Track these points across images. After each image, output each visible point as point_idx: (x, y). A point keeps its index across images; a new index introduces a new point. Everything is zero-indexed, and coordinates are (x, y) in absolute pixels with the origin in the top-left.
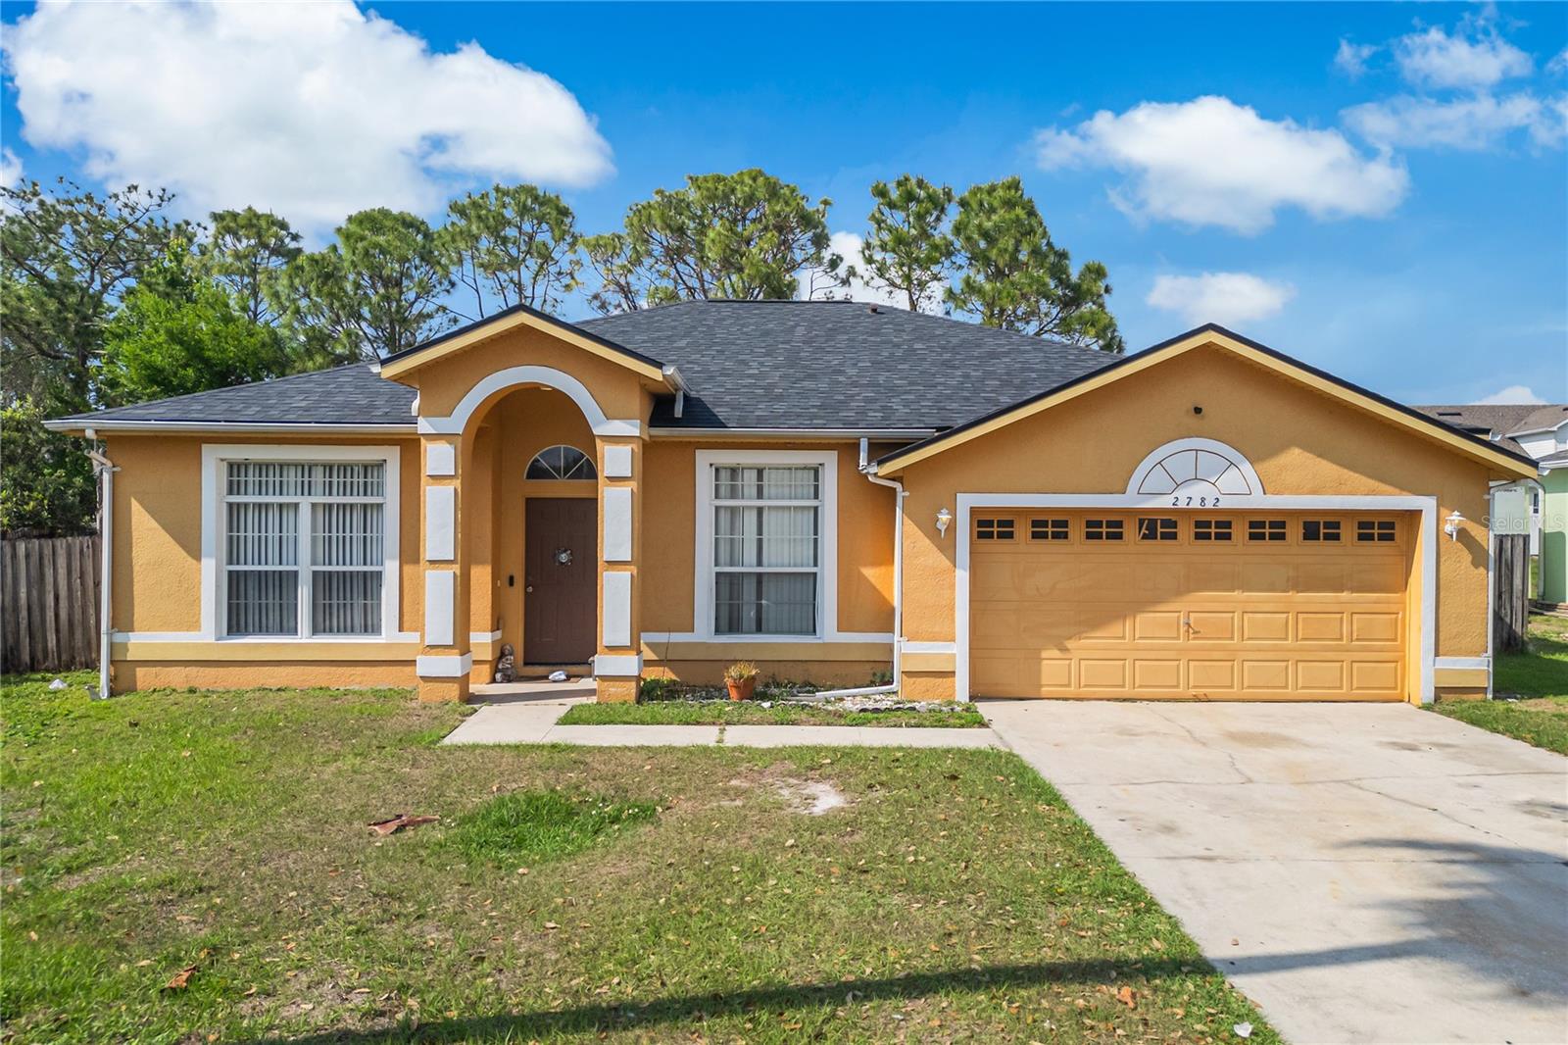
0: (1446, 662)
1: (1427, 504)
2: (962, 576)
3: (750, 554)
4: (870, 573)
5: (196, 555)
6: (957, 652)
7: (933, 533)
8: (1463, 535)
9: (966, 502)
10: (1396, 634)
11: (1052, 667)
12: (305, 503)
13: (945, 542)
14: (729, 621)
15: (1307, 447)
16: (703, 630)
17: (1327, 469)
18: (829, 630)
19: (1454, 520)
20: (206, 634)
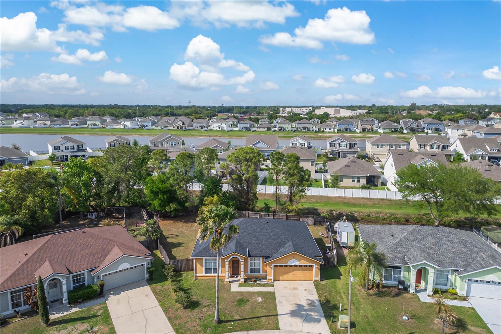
0: (316, 278)
1: (314, 265)
2: (273, 271)
3: (253, 266)
4: (265, 268)
5: (202, 267)
6: (272, 277)
7: (270, 267)
8: (317, 267)
9: (273, 265)
10: (312, 275)
11: (281, 278)
12: (212, 262)
13: (272, 268)
14: (252, 272)
15: (303, 260)
16: (249, 273)
17: (305, 262)
18: (261, 273)
19: (316, 266)
20: (204, 274)
